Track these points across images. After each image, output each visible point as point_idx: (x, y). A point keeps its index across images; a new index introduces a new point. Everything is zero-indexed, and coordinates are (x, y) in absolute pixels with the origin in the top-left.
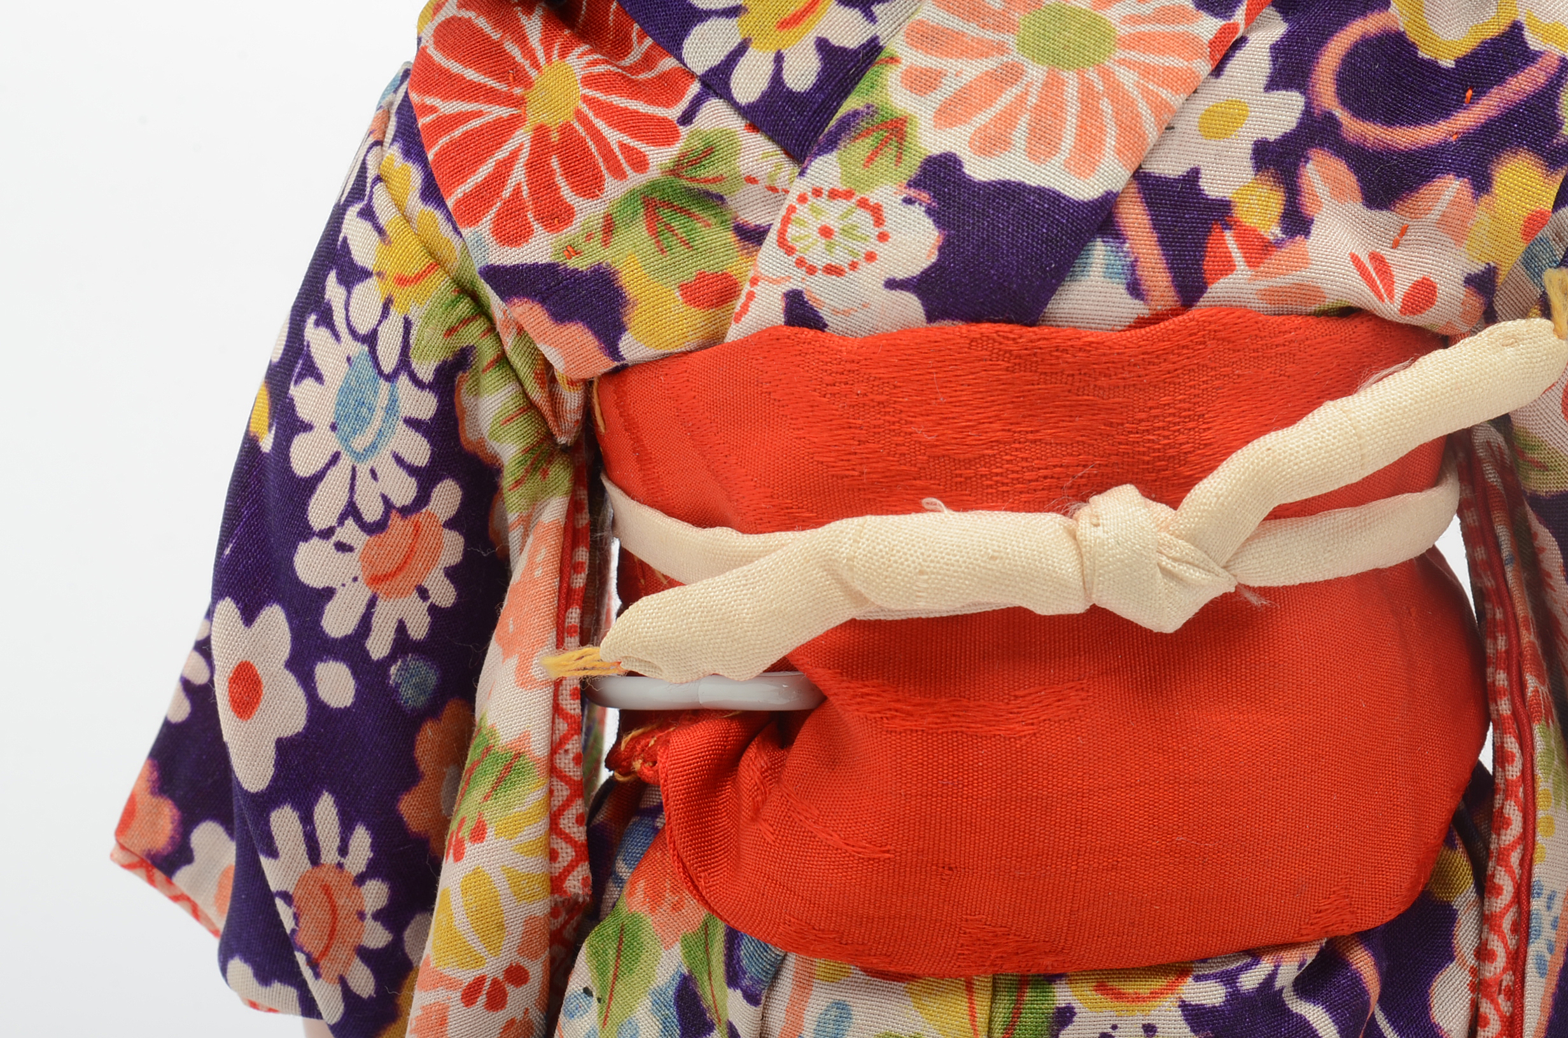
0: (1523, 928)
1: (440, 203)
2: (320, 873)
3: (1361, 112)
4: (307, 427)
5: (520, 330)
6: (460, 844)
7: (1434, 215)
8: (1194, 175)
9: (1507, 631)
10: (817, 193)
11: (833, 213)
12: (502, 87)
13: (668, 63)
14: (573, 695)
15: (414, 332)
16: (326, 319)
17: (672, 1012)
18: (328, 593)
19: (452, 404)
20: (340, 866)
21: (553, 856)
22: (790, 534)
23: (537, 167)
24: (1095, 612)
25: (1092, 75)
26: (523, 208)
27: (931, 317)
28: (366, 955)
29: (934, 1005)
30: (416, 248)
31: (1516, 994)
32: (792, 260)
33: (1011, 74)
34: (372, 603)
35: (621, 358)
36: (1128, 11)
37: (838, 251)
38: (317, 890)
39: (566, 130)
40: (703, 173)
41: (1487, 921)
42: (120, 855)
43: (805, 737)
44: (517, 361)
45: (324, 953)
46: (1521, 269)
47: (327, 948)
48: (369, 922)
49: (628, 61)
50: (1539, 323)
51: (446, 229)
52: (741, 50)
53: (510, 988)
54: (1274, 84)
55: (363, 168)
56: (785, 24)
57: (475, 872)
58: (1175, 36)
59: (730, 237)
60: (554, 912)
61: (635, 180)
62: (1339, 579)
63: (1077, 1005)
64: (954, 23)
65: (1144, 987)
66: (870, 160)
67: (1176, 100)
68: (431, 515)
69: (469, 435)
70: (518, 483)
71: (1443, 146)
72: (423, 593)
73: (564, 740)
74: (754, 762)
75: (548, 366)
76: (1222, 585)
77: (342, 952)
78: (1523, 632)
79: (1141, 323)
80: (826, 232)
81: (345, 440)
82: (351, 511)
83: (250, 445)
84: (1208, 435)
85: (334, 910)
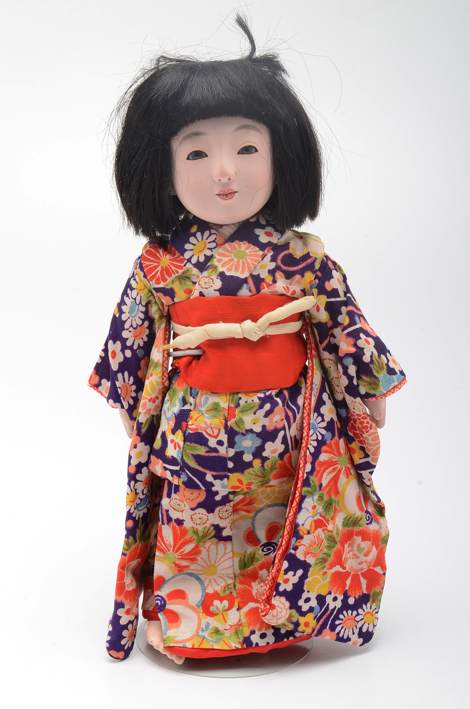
0: (311, 389)
1: (146, 278)
2: (125, 384)
3: (285, 265)
4: (125, 313)
5: (159, 297)
6: (149, 377)
7: (296, 281)
8: (259, 274)
9: (310, 344)
10: (204, 277)
11: (206, 280)
12: (156, 260)
13: (182, 257)
14: (166, 354)
15: (142, 298)
16: (128, 296)
17: (182, 401)
18: (128, 339)
19: (148, 309)
20: (128, 383)
21: (163, 379)
22: (200, 327)
23: (162, 273)
24: (244, 338)
25: (244, 260)
26: (160, 279)
27: (220, 295)
28: (132, 398)
29: (221, 397)
30: (142, 285)
31: (310, 399)
32: (200, 286)
33: (232, 260)
34: (134, 340)
35: (174, 301)
36: (249, 251)
37: (207, 285)
38: (125, 387)
39: (166, 267)
40: (187, 274)
41: (306, 388)
42: (89, 385)
43: (202, 358)
44: (158, 302)
45: (125, 397)
46: (310, 289)
47: (126, 396)
48: (133, 392)
49: (175, 257)
50: (312, 297)
51: (147, 282)
52: (193, 256)
53: (156, 400)
54: (271, 261)
55: (134, 273)
56: (199, 252)
57: (151, 381)
58: (256, 254)
59: (191, 283)
60: (163, 388)
61: (177, 275)
62: (281, 334)
63: (242, 397)
64: (224, 252)
65: (252, 394)
66: (212, 272)
67: (256, 264)
68: (144, 326)
69: (150, 314)
70: (158, 321)
71: (297, 270)
72: (142, 339)
73: (165, 361)
74: (194, 362)
75: (163, 303)
76: (263, 334)
77: (128, 397)
78: (312, 344)
79: (251, 296)
80: (205, 283)
81: (131, 315)
82: (131, 326)
83: (114, 316)
84: (261, 312)
85: (127, 390)
